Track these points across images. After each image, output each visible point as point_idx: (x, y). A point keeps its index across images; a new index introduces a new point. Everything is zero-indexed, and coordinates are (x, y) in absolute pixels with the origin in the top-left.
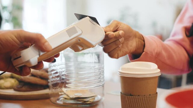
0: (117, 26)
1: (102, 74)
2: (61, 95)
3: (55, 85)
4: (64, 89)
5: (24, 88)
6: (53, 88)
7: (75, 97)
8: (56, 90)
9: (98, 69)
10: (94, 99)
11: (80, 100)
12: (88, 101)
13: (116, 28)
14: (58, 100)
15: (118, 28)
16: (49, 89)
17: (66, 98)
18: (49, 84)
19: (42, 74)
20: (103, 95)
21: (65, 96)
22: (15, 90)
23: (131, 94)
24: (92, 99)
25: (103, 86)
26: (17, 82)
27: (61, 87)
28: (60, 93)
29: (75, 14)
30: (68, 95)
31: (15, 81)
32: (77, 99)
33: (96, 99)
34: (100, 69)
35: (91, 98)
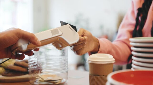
0: (83, 32)
1: (66, 63)
2: (37, 78)
3: (33, 72)
4: (39, 75)
5: (9, 74)
6: (32, 74)
7: (47, 80)
8: (34, 75)
9: (64, 60)
10: (61, 81)
11: (51, 82)
12: (57, 83)
13: (83, 34)
14: (35, 82)
15: (84, 34)
16: (29, 74)
17: (41, 81)
18: (29, 71)
19: (23, 64)
20: (67, 78)
21: (40, 79)
22: (3, 75)
23: (98, 75)
24: (60, 81)
25: (67, 72)
26: (4, 70)
27: (38, 73)
28: (36, 77)
29: (60, 21)
30: (42, 79)
31: (3, 69)
32: (49, 81)
33: (62, 81)
34: (65, 60)
35: (58, 81)
